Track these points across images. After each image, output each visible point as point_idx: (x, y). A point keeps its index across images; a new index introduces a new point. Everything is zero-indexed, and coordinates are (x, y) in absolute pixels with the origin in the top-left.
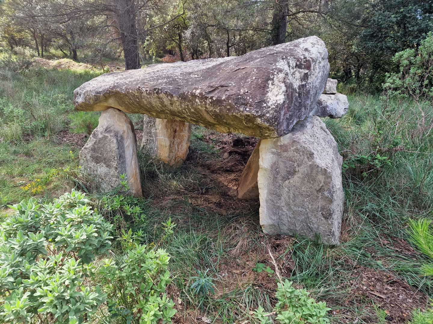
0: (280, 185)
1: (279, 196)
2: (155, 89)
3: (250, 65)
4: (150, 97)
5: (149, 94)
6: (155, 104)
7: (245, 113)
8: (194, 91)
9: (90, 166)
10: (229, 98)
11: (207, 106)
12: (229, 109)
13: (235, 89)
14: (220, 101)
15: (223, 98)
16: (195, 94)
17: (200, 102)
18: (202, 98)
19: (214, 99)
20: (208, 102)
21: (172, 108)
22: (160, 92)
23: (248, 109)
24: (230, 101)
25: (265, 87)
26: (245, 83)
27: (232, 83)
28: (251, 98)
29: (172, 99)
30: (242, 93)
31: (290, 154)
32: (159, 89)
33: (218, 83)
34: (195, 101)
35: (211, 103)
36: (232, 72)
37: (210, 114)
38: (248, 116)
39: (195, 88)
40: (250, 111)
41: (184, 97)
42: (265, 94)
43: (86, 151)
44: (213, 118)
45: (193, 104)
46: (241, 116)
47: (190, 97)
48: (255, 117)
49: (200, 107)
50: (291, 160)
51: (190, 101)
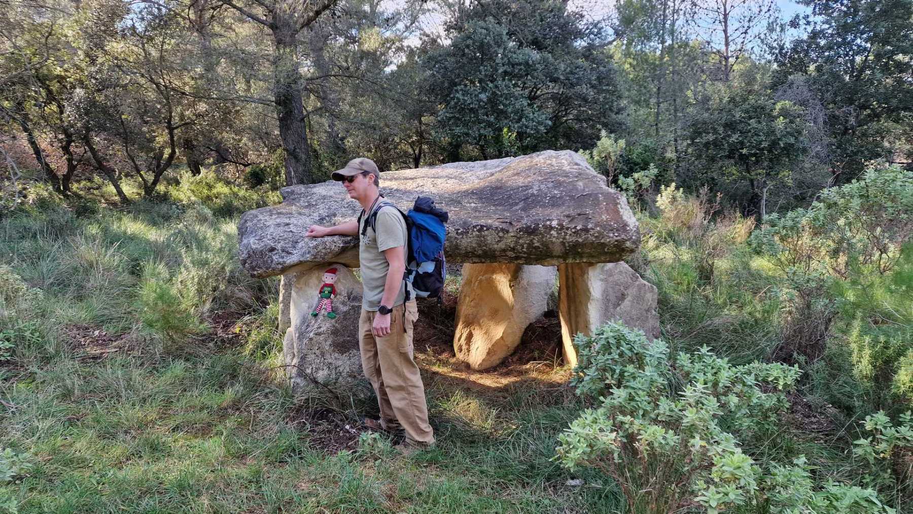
2: (475, 227)
3: (584, 190)
4: (462, 238)
5: (462, 233)
6: (465, 245)
7: (615, 238)
8: (548, 223)
9: (330, 361)
10: (596, 226)
11: (567, 237)
12: (596, 237)
13: (597, 216)
14: (586, 230)
15: (590, 226)
16: (550, 226)
17: (558, 233)
18: (562, 229)
19: (578, 228)
20: (569, 232)
21: (496, 246)
22: (485, 229)
23: (616, 234)
24: (598, 229)
25: (618, 212)
26: (600, 209)
27: (588, 211)
28: (614, 223)
29: (506, 236)
30: (605, 219)
31: (616, 277)
32: (482, 226)
33: (572, 212)
34: (549, 233)
35: (574, 233)
36: (574, 199)
37: (567, 245)
38: (616, 241)
39: (549, 220)
40: (619, 236)
41: (530, 231)
42: (621, 218)
43: (322, 338)
44: (566, 249)
45: (543, 237)
46: (609, 242)
47: (542, 230)
48: (624, 241)
49: (554, 240)
50: (617, 284)
51: (541, 234)
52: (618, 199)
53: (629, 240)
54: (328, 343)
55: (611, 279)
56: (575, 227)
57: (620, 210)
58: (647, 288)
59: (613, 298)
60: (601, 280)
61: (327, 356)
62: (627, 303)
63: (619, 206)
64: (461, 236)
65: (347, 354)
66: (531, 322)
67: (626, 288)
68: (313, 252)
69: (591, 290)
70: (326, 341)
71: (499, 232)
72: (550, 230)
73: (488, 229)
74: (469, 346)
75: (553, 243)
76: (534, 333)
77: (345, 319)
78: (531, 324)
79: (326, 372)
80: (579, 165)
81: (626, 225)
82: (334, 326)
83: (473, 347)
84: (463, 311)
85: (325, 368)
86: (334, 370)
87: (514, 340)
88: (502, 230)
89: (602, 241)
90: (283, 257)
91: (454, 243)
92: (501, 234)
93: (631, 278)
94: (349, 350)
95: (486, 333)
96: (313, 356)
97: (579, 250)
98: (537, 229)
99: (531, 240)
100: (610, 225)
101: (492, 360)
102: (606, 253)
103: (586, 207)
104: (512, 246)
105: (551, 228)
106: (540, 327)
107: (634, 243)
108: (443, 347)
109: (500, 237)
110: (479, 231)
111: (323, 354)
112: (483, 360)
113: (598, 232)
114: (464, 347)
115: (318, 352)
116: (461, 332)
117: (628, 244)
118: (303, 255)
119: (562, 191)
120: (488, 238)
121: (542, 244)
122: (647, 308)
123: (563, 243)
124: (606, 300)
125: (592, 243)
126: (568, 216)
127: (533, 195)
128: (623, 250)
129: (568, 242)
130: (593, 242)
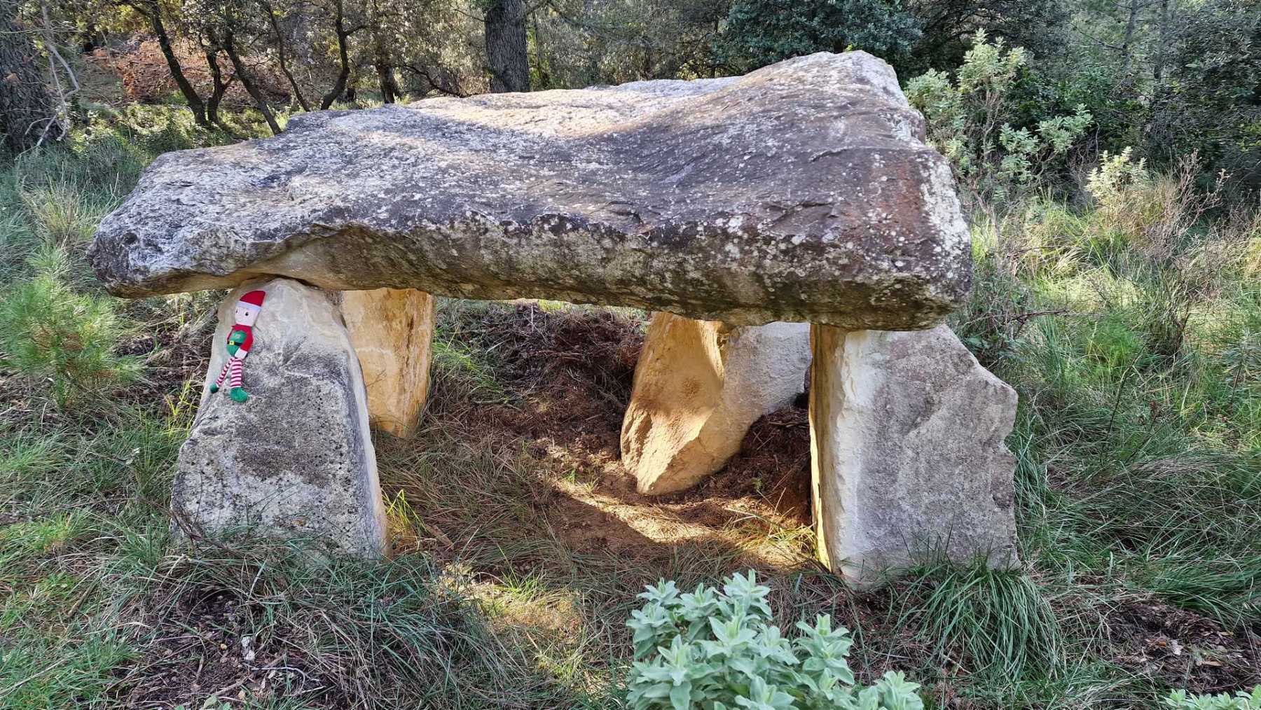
0: (895, 445)
1: (891, 475)
2: (546, 219)
3: (841, 140)
4: (519, 244)
5: (518, 233)
6: (531, 262)
7: (895, 273)
8: (719, 222)
9: (236, 490)
10: (846, 237)
11: (767, 262)
12: (843, 268)
13: (854, 212)
14: (816, 248)
15: (828, 237)
16: (724, 231)
17: (742, 251)
18: (753, 239)
19: (796, 240)
20: (772, 250)
21: (600, 270)
22: (569, 226)
23: (900, 264)
24: (850, 245)
25: (918, 202)
26: (867, 192)
27: (834, 196)
28: (900, 234)
29: (619, 247)
30: (874, 220)
31: (915, 361)
32: (562, 219)
33: (788, 198)
34: (720, 249)
35: (785, 252)
36: (806, 163)
37: (767, 281)
38: (899, 281)
39: (722, 214)
40: (908, 267)
41: (676, 240)
42: (925, 220)
43: (216, 441)
44: (768, 293)
45: (707, 258)
46: (879, 282)
47: (703, 239)
48: (920, 283)
49: (734, 266)
50: (916, 377)
51: (701, 249)
52: (926, 167)
53: (935, 280)
54: (232, 452)
55: (902, 363)
56: (788, 239)
57: (927, 197)
58: (991, 390)
59: (901, 408)
60: (876, 364)
61: (231, 480)
62: (936, 421)
63: (924, 187)
64: (515, 241)
65: (274, 479)
66: (765, 412)
67: (939, 388)
68: (196, 251)
69: (847, 387)
70: (225, 448)
71: (602, 236)
72: (723, 243)
73: (575, 229)
74: (642, 444)
75: (733, 275)
76: (764, 437)
77: (270, 405)
78: (763, 417)
79: (227, 513)
80: (868, 82)
81: (932, 239)
82: (244, 418)
83: (648, 449)
84: (640, 377)
85: (226, 504)
86: (244, 513)
87: (725, 444)
88: (610, 232)
89: (859, 279)
90: (144, 258)
91: (504, 255)
92: (607, 243)
93: (956, 365)
94: (277, 472)
95: (672, 425)
96: (198, 477)
97: (803, 296)
98: (693, 237)
99: (680, 264)
100: (887, 239)
101: (677, 478)
102: (875, 309)
103: (829, 184)
104: (637, 273)
105: (726, 236)
106: (780, 427)
107: (950, 289)
108: (605, 436)
109: (607, 250)
110: (554, 230)
111: (220, 476)
112: (660, 477)
113: (849, 254)
114: (634, 446)
115: (209, 470)
116: (633, 417)
117: (931, 291)
118: (178, 257)
119: (788, 141)
120: (580, 250)
121: (707, 276)
122: (985, 437)
123: (758, 278)
124: (883, 409)
125: (834, 283)
126: (775, 208)
127: (718, 147)
128: (918, 305)
129: (770, 277)
130: (836, 280)
